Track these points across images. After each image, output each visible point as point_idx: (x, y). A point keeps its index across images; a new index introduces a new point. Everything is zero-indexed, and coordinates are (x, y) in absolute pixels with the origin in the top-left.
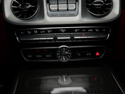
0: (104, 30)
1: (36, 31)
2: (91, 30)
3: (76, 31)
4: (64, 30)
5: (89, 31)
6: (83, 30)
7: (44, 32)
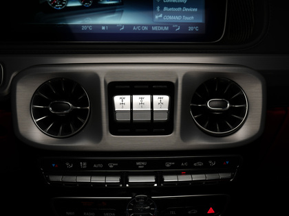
0: (227, 162)
1: (85, 164)
2: (200, 164)
3: (168, 166)
4: (143, 163)
5: (195, 164)
6: (182, 164)
7: (101, 166)
